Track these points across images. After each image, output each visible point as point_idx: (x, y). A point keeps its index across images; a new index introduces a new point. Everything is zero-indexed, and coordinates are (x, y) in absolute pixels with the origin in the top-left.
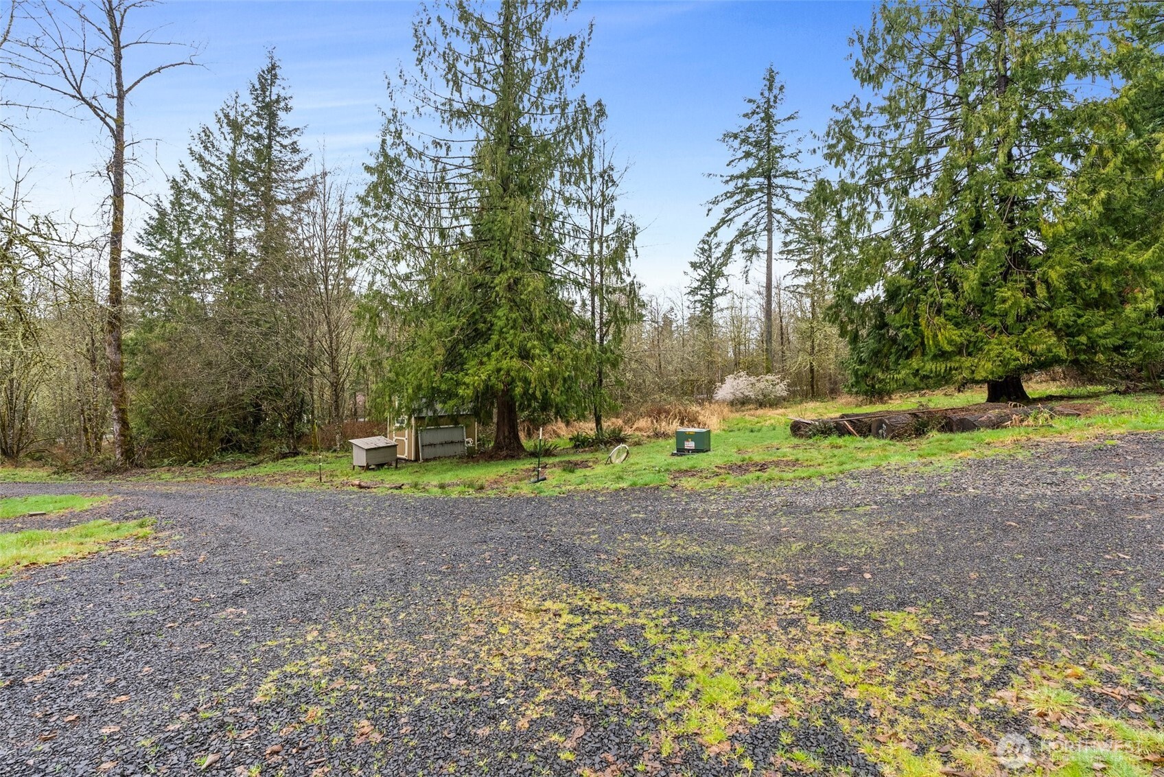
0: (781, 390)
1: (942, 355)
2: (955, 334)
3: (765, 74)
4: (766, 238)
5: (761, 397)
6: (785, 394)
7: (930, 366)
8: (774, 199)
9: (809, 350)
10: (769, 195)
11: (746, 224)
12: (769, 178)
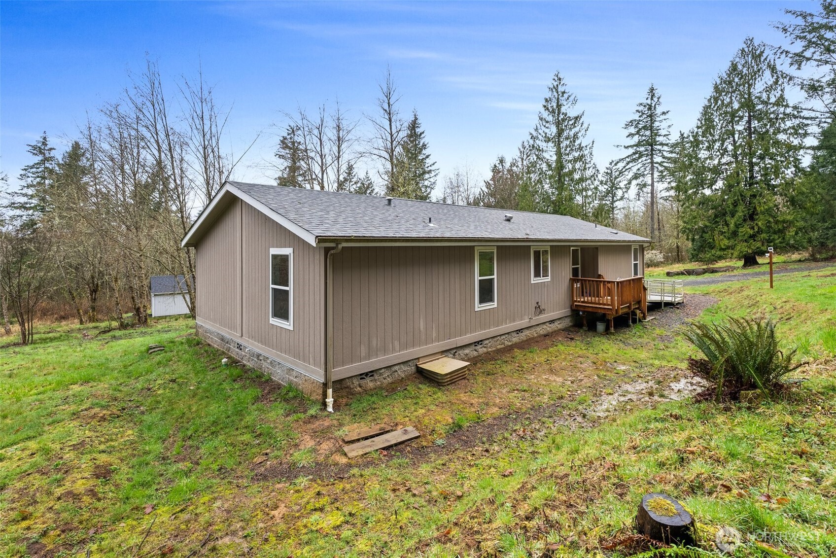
0: (660, 257)
1: (721, 249)
2: (726, 242)
3: (647, 90)
4: (650, 178)
5: (649, 262)
6: (662, 260)
7: (718, 253)
8: (655, 156)
9: (676, 236)
10: (652, 155)
11: (639, 169)
12: (652, 146)
